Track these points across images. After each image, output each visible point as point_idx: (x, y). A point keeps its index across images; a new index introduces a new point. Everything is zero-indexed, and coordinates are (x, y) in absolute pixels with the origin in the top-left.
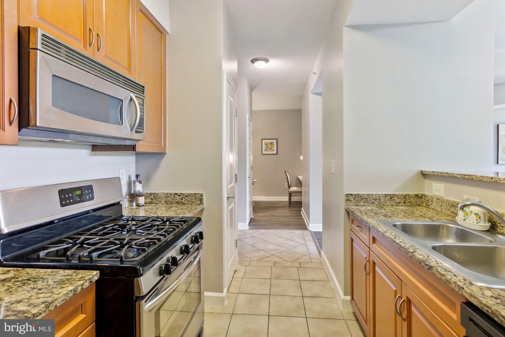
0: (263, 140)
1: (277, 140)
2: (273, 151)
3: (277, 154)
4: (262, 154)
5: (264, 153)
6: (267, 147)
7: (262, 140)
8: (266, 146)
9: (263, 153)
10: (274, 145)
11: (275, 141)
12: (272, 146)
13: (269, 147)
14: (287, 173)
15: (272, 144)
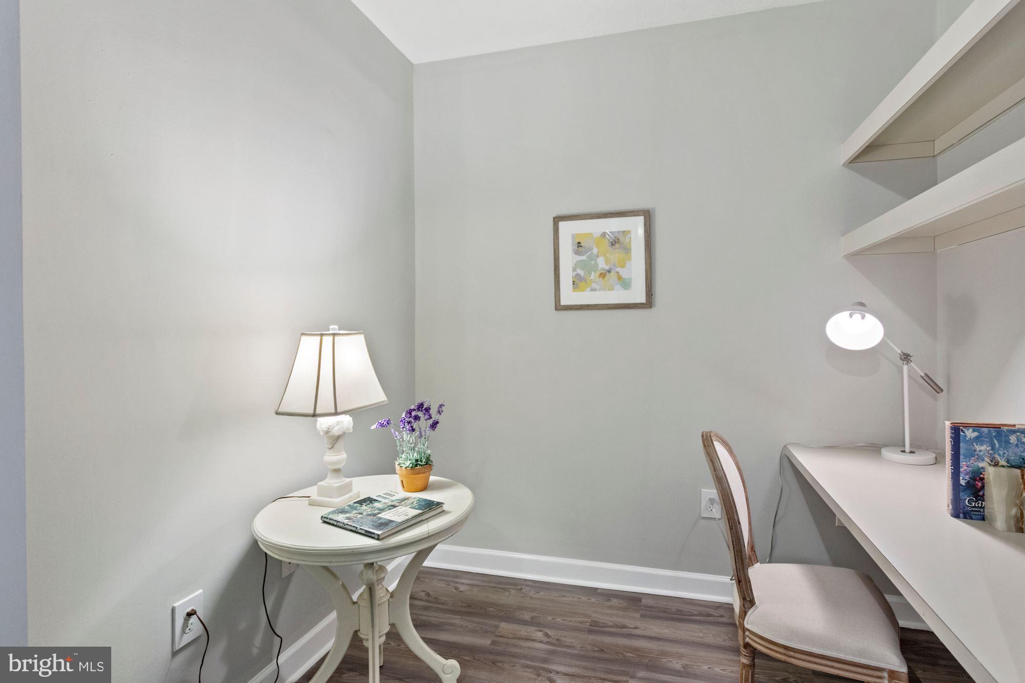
0: (562, 225)
1: (648, 216)
2: (625, 284)
3: (649, 303)
4: (559, 307)
5: (569, 297)
6: (588, 266)
7: (557, 220)
8: (584, 258)
9: (564, 302)
10: (627, 250)
11: (637, 226)
12: (616, 255)
13: (596, 265)
14: (721, 451)
15: (617, 242)
